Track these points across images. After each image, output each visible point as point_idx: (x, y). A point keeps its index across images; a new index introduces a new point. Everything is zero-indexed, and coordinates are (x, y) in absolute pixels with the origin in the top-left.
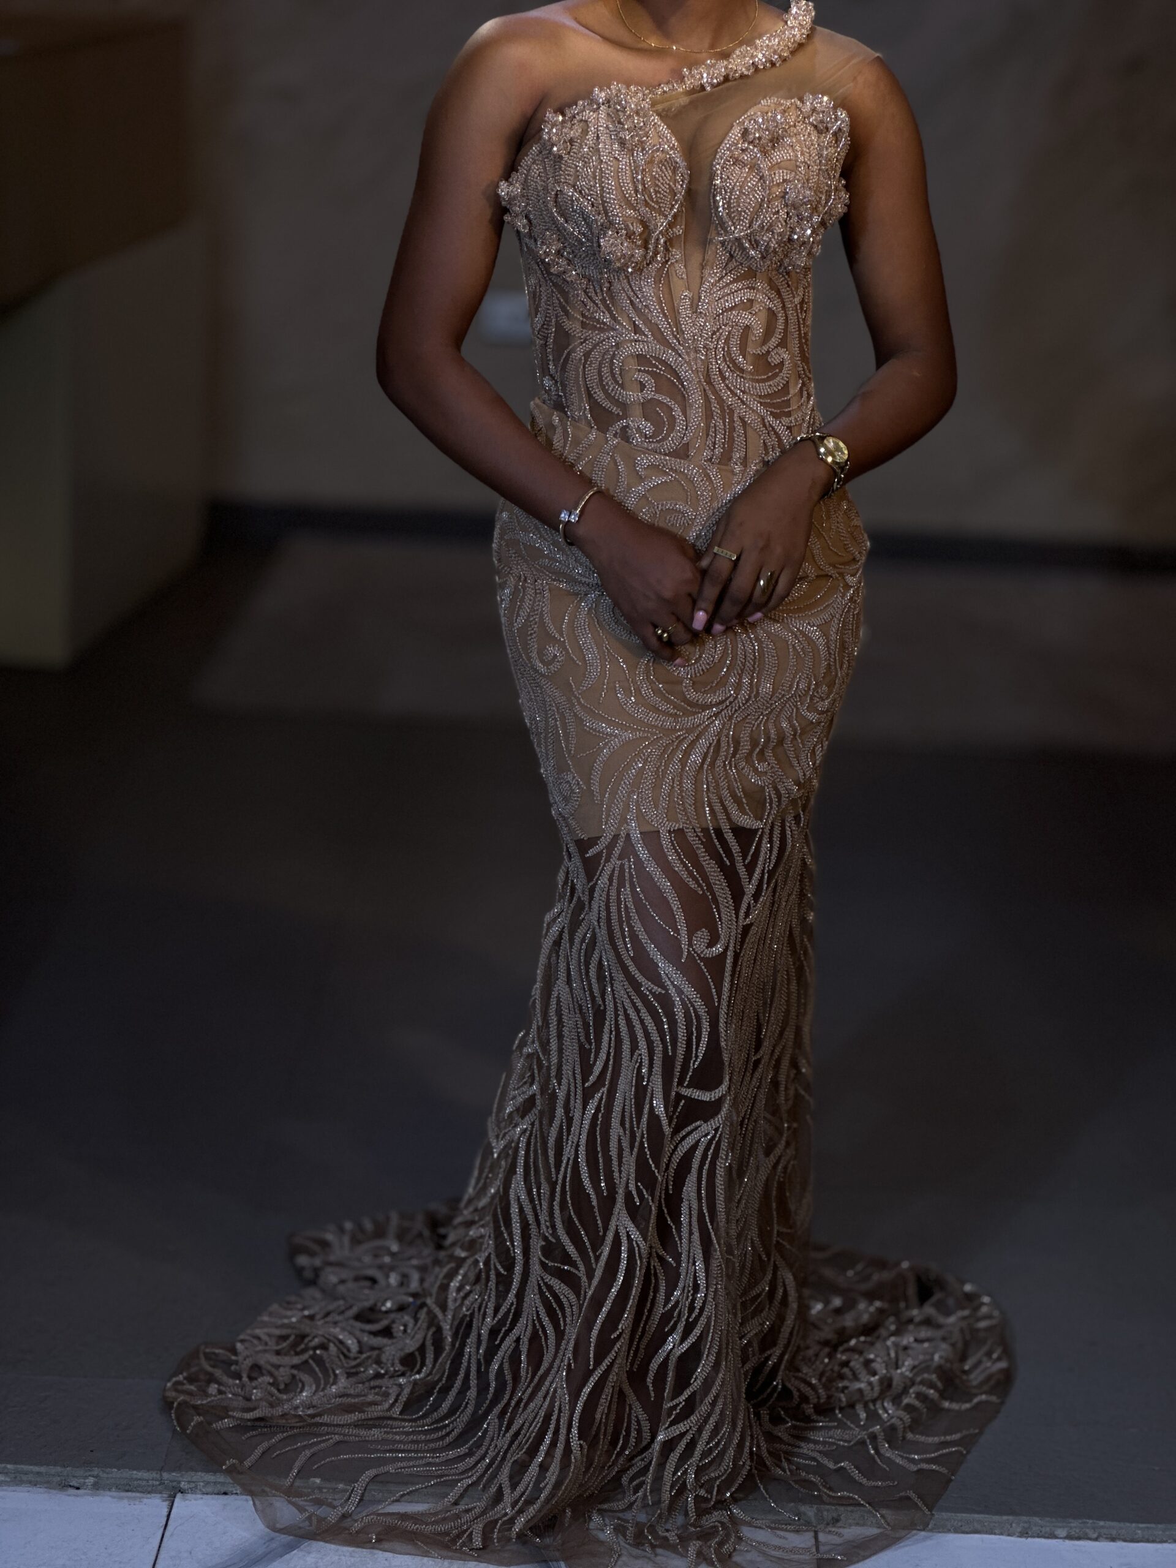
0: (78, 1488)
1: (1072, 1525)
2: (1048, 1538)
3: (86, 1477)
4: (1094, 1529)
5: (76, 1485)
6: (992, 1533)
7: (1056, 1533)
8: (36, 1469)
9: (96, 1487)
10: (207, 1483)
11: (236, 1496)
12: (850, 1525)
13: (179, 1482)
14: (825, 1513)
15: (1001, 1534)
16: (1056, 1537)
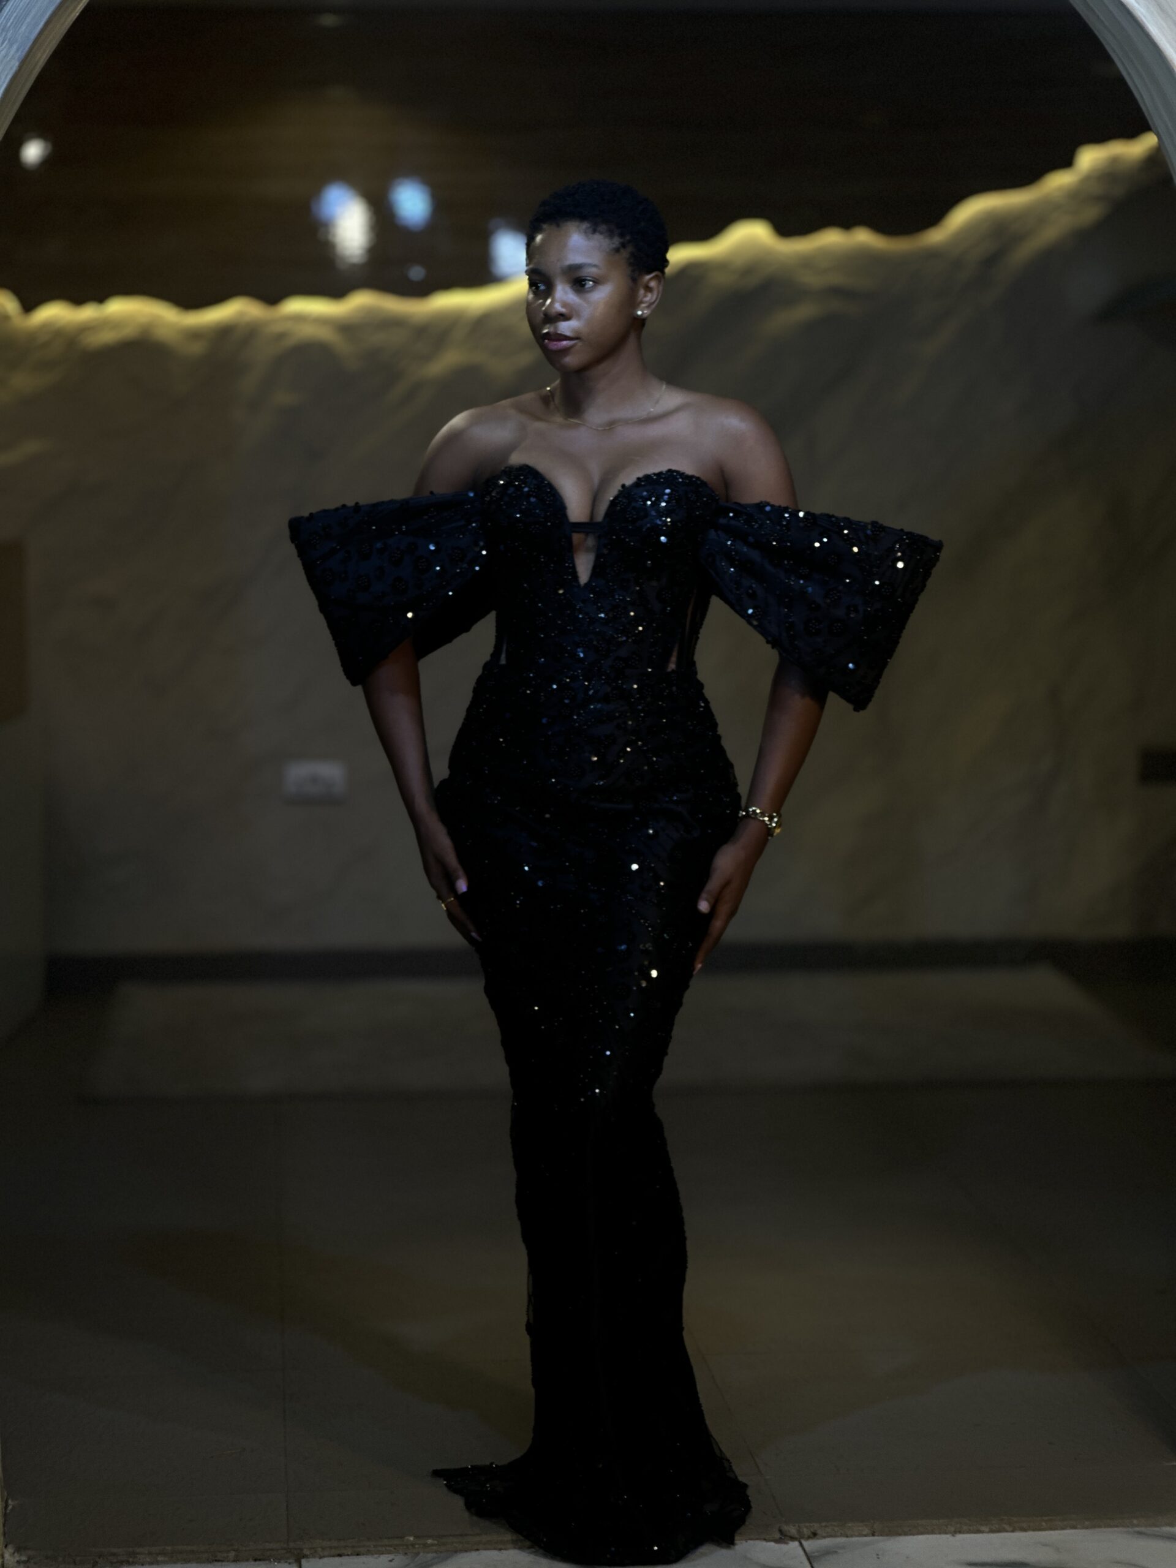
0: (222, 1561)
3: (228, 1551)
5: (222, 1559)
6: (933, 1533)
8: (189, 1548)
9: (236, 1560)
10: (323, 1549)
11: (347, 1557)
12: (825, 1537)
13: (302, 1550)
14: (805, 1530)
15: (940, 1533)
16: (982, 1532)
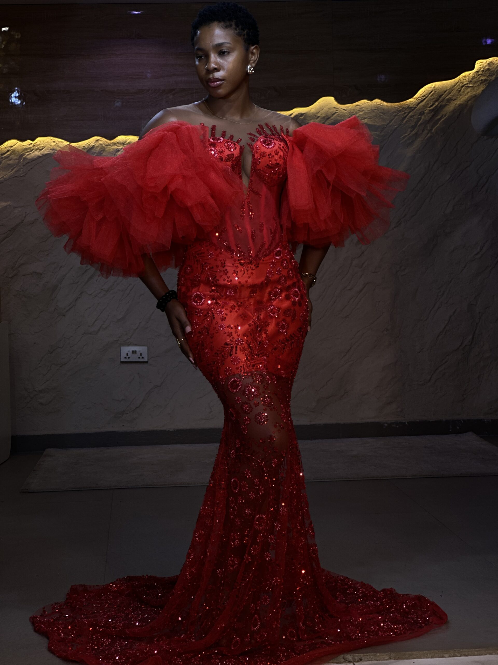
1: (451, 652)
2: (442, 658)
4: (459, 653)
7: (445, 656)
